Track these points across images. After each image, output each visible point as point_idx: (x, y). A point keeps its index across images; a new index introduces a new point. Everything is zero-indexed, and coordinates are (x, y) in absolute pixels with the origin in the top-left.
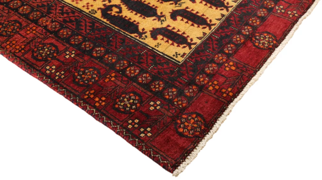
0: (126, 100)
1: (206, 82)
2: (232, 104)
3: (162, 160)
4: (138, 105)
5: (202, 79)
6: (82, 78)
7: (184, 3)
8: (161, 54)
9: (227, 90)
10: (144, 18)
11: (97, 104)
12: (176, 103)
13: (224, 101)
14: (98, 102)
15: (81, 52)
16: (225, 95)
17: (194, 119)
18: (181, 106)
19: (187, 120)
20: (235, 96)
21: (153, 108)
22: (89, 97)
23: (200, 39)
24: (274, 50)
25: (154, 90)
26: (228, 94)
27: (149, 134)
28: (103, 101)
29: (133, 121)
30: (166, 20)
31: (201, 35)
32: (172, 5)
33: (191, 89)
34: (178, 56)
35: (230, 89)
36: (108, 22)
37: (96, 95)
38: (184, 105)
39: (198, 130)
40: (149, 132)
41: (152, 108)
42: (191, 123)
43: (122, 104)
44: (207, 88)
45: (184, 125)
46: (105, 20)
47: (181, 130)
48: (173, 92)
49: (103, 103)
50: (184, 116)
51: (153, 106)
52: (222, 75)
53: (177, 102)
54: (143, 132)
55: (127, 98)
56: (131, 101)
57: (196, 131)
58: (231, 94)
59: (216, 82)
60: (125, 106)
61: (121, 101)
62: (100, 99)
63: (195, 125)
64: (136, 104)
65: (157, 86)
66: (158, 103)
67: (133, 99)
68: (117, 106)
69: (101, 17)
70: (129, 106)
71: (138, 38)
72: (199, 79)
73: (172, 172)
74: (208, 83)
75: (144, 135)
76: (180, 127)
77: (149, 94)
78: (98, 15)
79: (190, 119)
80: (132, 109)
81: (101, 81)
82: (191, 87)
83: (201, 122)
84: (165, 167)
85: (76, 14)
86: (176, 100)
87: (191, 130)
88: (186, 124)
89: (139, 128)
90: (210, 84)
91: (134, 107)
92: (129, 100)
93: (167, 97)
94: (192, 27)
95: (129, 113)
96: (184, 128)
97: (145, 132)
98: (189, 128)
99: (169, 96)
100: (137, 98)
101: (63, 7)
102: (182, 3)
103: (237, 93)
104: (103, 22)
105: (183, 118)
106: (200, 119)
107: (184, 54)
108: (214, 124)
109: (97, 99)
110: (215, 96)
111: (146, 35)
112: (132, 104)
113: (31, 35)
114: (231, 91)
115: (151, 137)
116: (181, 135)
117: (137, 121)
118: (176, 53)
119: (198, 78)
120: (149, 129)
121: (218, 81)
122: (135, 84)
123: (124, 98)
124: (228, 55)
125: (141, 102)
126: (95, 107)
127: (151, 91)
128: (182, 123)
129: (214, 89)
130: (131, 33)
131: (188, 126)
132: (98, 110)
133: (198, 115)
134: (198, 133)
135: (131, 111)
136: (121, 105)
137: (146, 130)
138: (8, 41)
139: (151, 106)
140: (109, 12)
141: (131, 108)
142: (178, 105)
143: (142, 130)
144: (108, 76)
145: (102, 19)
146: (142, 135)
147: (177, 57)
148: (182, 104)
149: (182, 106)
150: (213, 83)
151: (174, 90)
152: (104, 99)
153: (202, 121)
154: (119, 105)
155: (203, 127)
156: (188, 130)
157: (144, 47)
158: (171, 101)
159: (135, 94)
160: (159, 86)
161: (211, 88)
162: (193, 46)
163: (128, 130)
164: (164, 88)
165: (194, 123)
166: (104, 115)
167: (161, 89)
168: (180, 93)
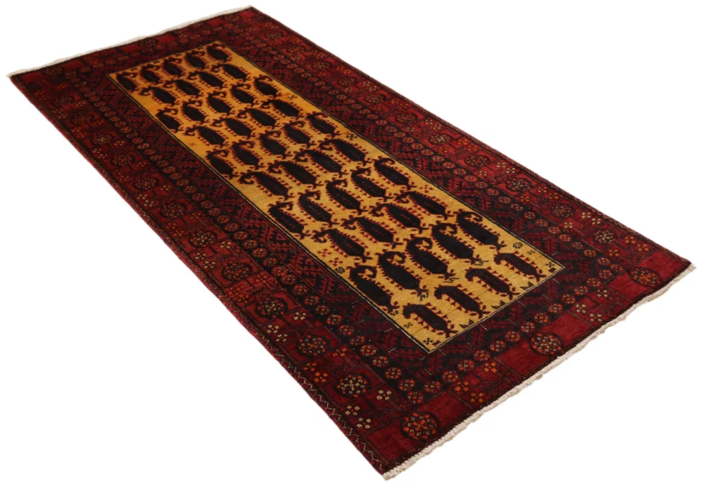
0: (351, 381)
1: (454, 380)
2: (478, 412)
3: (374, 458)
4: (364, 390)
5: (450, 376)
6: (307, 347)
7: (458, 279)
8: (409, 337)
9: (477, 395)
10: (401, 289)
11: (316, 380)
12: (409, 397)
13: (470, 406)
14: (318, 377)
15: (313, 316)
16: (473, 400)
17: (425, 419)
18: (414, 402)
19: (418, 420)
20: (485, 404)
21: (381, 398)
22: (309, 370)
23: (463, 328)
24: (555, 358)
25: (388, 376)
26: (477, 400)
27: (368, 427)
28: (324, 378)
29: (353, 408)
30: (427, 296)
31: (467, 323)
32: (440, 279)
33: (433, 385)
34: (430, 343)
35: (481, 395)
36: (355, 286)
37: (317, 369)
38: (419, 401)
39: (428, 433)
40: (367, 424)
41: (379, 398)
42: (422, 424)
43: (346, 385)
44: (454, 387)
45: (412, 425)
46: (352, 283)
47: (407, 429)
48: (409, 384)
49: (324, 380)
50: (415, 414)
51: (381, 395)
52: (478, 377)
53: (412, 396)
54: (361, 423)
55: (353, 381)
56: (358, 384)
57: (425, 435)
58: (481, 400)
59: (466, 383)
60: (349, 388)
61: (346, 382)
62: (321, 375)
63: (425, 428)
64: (361, 389)
65: (393, 373)
66: (389, 393)
67: (360, 383)
68: (338, 387)
69: (349, 279)
70: (353, 389)
71: (386, 312)
72: (447, 376)
73: (382, 473)
74: (457, 382)
75: (361, 426)
76: (406, 426)
77: (381, 380)
78: (346, 275)
79: (421, 420)
80: (356, 394)
81: (329, 354)
82: (433, 382)
83: (434, 427)
84: (376, 466)
85: (320, 269)
86: (411, 394)
87: (419, 432)
88: (415, 424)
89: (357, 417)
90: (459, 383)
91: (358, 392)
92: (355, 382)
93: (401, 388)
94: (458, 310)
95: (351, 397)
96: (410, 428)
97: (364, 423)
98: (417, 429)
99: (404, 388)
100: (365, 382)
101: (305, 258)
102: (455, 278)
103: (489, 400)
104: (350, 284)
105: (413, 416)
106: (433, 421)
107: (438, 342)
108: (449, 431)
109: (318, 374)
110: (460, 399)
111: (398, 310)
112: (357, 388)
113: (260, 284)
114: (482, 397)
115: (368, 429)
116: (406, 435)
117: (357, 408)
118: (428, 339)
119: (447, 373)
120: (369, 421)
121: (470, 382)
122: (367, 366)
123: (350, 379)
124: (493, 354)
125: (368, 387)
126: (313, 382)
127: (385, 378)
128: (410, 421)
129: (462, 390)
130: (380, 305)
131: (416, 426)
132: (315, 386)
133: (432, 416)
134: (426, 437)
135: (355, 396)
136: (344, 387)
137: (365, 421)
138: (231, 286)
139: (379, 394)
140: (360, 274)
141: (355, 392)
142: (412, 399)
143: (361, 420)
144: (338, 350)
145: (349, 281)
146: (359, 426)
147: (427, 344)
148: (416, 400)
149: (417, 402)
150: (462, 384)
151: (412, 381)
152: (326, 375)
153: (436, 425)
154: (341, 386)
155: (434, 432)
156: (415, 431)
157: (392, 324)
158: (405, 394)
159: (364, 377)
160: (396, 374)
161: (458, 389)
162: (452, 335)
163: (344, 417)
164: (400, 378)
165: (424, 425)
166: (322, 394)
167: (397, 377)
168: (419, 387)
